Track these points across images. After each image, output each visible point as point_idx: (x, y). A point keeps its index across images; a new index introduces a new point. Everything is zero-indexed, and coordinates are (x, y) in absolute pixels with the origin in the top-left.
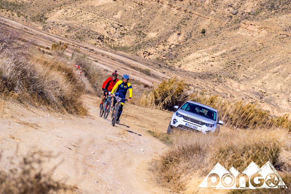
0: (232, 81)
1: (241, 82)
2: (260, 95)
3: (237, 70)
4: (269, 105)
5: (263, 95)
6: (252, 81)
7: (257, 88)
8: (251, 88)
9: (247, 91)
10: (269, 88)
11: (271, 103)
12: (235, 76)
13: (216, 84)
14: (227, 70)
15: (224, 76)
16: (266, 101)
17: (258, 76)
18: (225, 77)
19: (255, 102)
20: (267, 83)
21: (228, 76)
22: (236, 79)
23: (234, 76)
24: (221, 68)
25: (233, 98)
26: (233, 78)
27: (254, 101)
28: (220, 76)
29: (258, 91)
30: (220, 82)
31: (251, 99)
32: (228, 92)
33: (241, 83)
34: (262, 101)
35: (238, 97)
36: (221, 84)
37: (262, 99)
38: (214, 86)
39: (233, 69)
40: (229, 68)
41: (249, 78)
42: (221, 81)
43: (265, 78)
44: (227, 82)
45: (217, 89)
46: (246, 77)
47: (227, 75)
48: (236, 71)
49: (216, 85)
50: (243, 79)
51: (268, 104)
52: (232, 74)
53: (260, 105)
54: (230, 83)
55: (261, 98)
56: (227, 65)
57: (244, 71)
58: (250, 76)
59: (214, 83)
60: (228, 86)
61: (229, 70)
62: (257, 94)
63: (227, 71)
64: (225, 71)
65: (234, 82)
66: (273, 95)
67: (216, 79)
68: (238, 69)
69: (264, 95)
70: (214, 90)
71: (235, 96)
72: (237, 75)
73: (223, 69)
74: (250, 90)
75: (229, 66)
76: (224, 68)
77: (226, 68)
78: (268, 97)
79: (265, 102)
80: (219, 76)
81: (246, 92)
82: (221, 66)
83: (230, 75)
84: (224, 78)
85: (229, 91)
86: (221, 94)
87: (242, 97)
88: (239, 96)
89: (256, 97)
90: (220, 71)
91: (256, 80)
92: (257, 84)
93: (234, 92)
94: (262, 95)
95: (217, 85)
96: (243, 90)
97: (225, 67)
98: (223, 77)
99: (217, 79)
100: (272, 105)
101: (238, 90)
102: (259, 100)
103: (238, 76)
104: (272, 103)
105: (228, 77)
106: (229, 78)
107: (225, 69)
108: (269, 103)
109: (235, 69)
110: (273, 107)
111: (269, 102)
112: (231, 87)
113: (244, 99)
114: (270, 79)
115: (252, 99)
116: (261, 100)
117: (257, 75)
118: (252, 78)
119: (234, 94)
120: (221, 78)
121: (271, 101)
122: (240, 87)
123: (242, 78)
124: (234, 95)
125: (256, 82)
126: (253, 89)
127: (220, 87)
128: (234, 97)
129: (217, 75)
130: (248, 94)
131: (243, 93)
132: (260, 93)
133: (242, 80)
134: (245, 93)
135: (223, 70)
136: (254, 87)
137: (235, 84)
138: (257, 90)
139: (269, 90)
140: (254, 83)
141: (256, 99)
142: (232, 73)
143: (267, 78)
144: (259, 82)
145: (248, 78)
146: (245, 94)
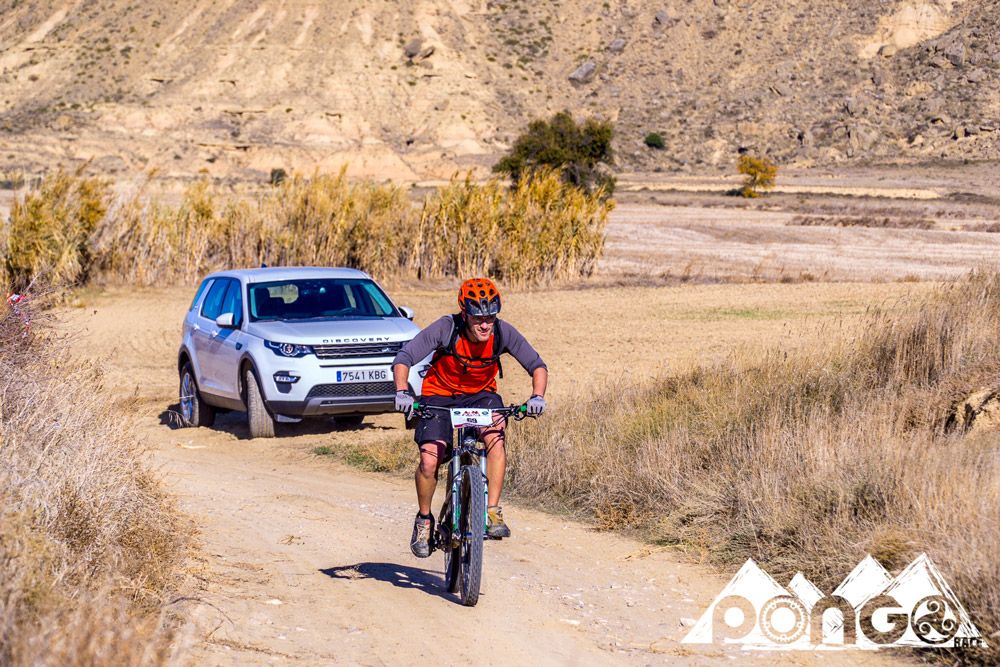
0: (119, 109)
1: (153, 103)
2: (228, 127)
3: (122, 66)
4: (269, 149)
5: (238, 124)
6: (186, 87)
7: (211, 106)
8: (192, 111)
9: (182, 126)
10: (249, 93)
11: (274, 141)
12: (125, 88)
13: (70, 136)
14: (91, 77)
15: (87, 102)
16: (253, 140)
17: (199, 65)
18: (90, 103)
19: (221, 153)
20: (238, 77)
21: (101, 95)
22: (132, 98)
23: (120, 91)
24: (68, 76)
25: (141, 164)
26: (121, 98)
27: (217, 153)
28: (75, 106)
29: (215, 115)
30: (83, 125)
31: (202, 147)
32: (120, 151)
33: (153, 107)
34: (241, 142)
35: (157, 155)
36: (85, 132)
37: (240, 138)
38: (66, 143)
39: (110, 66)
40: (96, 68)
41: (171, 81)
42: (82, 120)
43: (225, 63)
44: (107, 118)
45: (80, 150)
46: (161, 81)
47: (94, 95)
48: (121, 69)
49: (70, 140)
50: (151, 91)
51: (265, 145)
52: (111, 86)
53: (238, 158)
54: (115, 119)
55: (235, 135)
56: (85, 61)
57: (146, 63)
58: (175, 73)
59: (64, 135)
60: (110, 128)
61: (98, 74)
62: (218, 124)
63: (90, 80)
64: (83, 83)
65: (127, 110)
66: (270, 114)
67: (64, 121)
68: (127, 63)
69: (243, 122)
70: (73, 159)
71: (147, 156)
72: (129, 84)
73: (76, 78)
74: (190, 121)
75: (92, 63)
76: (79, 75)
77: (84, 73)
78: (256, 124)
79: (252, 142)
80: (68, 106)
81: (178, 133)
82: (65, 71)
83: (107, 91)
84: (91, 107)
85: (122, 144)
86: (101, 164)
87: (171, 150)
88: (160, 150)
89: (216, 137)
90: (70, 89)
91: (196, 81)
92: (205, 92)
93: (139, 144)
94: (233, 122)
95: (75, 136)
96: (166, 128)
97: (80, 71)
98: (84, 105)
99: (67, 118)
100: (280, 146)
101: (149, 132)
102: (231, 144)
103: (133, 84)
104: (278, 140)
105: (102, 99)
106: (107, 100)
107: (83, 76)
108: (265, 142)
109: (115, 64)
110: (282, 150)
111: (264, 139)
112: (121, 129)
113: (180, 153)
114: (243, 61)
115: (205, 145)
116: (235, 141)
117: (196, 64)
118: (182, 76)
119: (142, 149)
120: (79, 109)
121: (271, 132)
122: (154, 120)
123: (151, 88)
124: (143, 152)
125: (201, 87)
126: (197, 113)
127: (88, 142)
128: (144, 160)
129: (62, 104)
130: (189, 136)
131: (172, 138)
132: (224, 119)
133: (152, 95)
134: (176, 135)
135: (76, 82)
136: (197, 106)
137: (135, 116)
138: (213, 111)
139: (252, 99)
140: (196, 92)
141: (220, 142)
142: (109, 80)
143: (230, 63)
144: (210, 87)
145: (169, 82)
146: (178, 137)
